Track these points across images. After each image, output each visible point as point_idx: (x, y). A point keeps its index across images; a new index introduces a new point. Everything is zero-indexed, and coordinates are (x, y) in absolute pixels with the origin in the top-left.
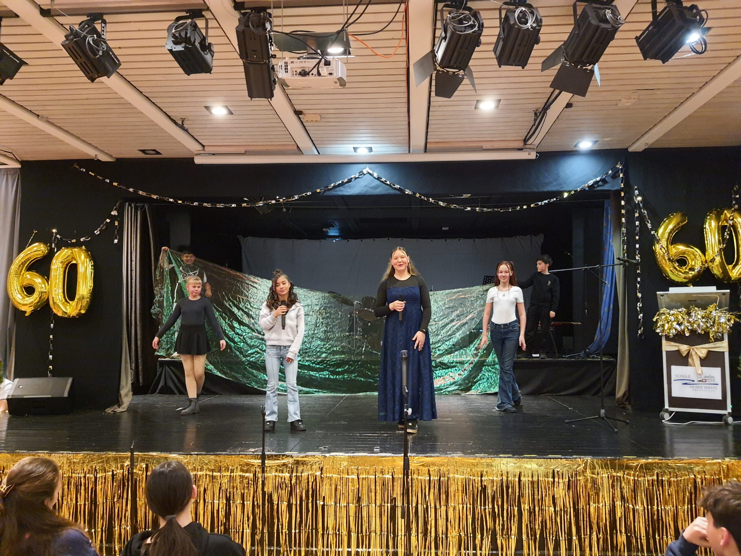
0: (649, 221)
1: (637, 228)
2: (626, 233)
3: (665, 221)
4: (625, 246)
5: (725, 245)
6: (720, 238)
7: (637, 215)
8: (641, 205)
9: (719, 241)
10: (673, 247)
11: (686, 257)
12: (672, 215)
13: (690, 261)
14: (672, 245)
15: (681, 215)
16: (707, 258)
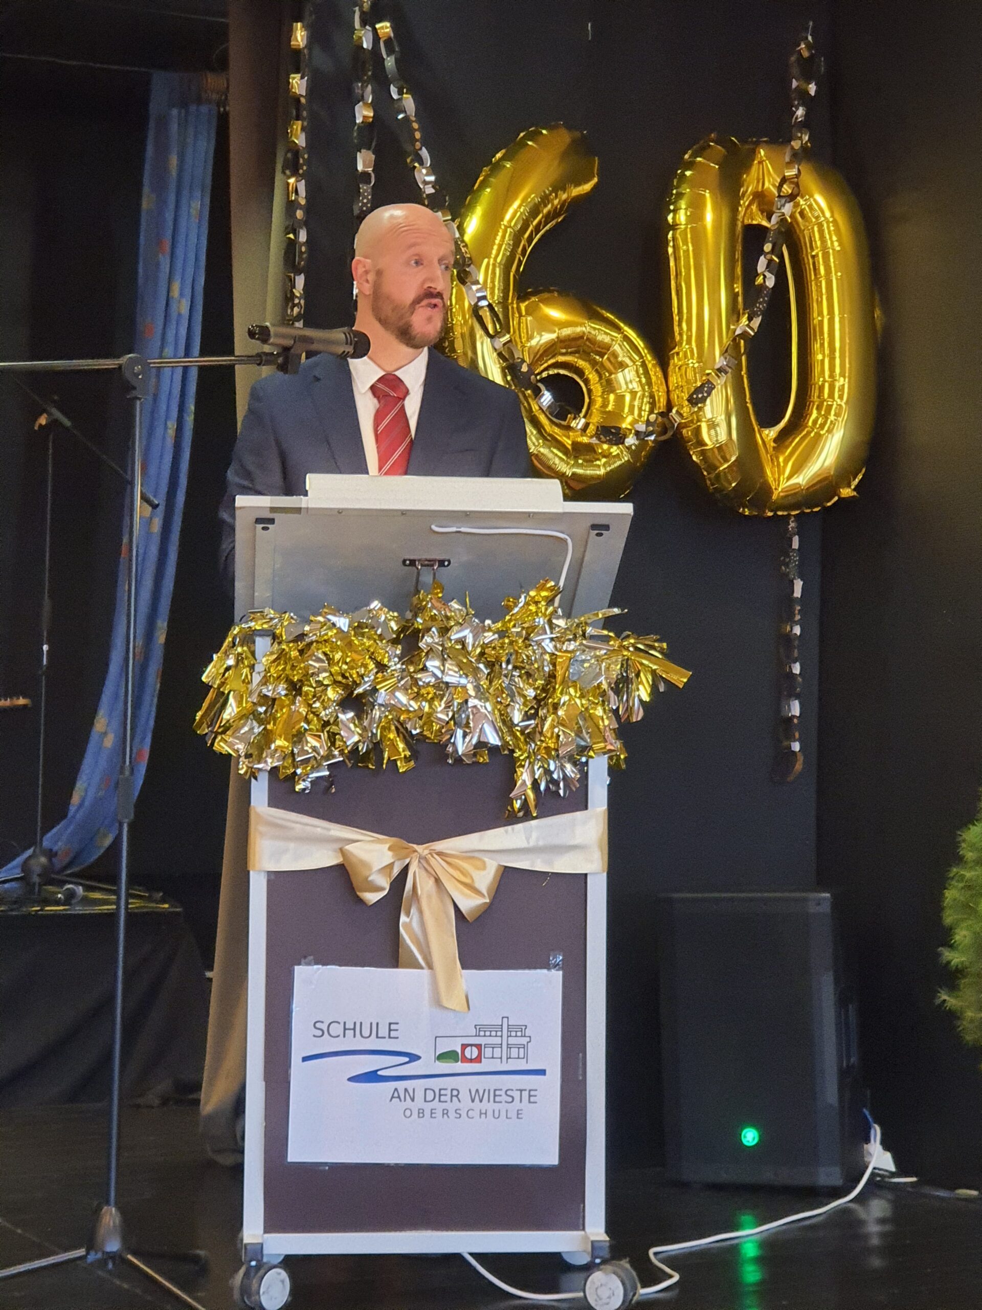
0: (424, 153)
1: (364, 188)
2: (309, 209)
3: (497, 167)
4: (300, 281)
5: (756, 322)
6: (738, 288)
7: (363, 113)
8: (390, 62)
9: (733, 297)
10: (528, 313)
11: (580, 372)
12: (533, 136)
13: (597, 389)
14: (522, 296)
15: (574, 142)
16: (673, 379)
